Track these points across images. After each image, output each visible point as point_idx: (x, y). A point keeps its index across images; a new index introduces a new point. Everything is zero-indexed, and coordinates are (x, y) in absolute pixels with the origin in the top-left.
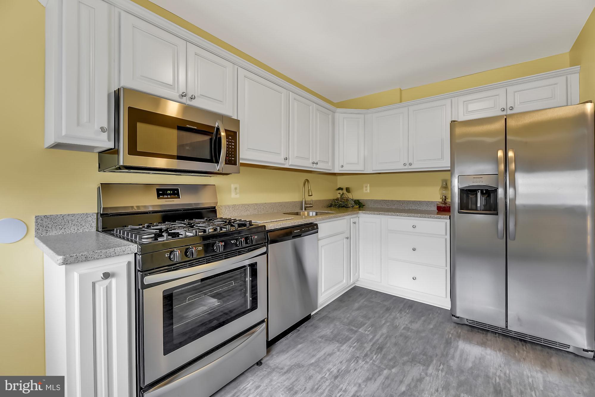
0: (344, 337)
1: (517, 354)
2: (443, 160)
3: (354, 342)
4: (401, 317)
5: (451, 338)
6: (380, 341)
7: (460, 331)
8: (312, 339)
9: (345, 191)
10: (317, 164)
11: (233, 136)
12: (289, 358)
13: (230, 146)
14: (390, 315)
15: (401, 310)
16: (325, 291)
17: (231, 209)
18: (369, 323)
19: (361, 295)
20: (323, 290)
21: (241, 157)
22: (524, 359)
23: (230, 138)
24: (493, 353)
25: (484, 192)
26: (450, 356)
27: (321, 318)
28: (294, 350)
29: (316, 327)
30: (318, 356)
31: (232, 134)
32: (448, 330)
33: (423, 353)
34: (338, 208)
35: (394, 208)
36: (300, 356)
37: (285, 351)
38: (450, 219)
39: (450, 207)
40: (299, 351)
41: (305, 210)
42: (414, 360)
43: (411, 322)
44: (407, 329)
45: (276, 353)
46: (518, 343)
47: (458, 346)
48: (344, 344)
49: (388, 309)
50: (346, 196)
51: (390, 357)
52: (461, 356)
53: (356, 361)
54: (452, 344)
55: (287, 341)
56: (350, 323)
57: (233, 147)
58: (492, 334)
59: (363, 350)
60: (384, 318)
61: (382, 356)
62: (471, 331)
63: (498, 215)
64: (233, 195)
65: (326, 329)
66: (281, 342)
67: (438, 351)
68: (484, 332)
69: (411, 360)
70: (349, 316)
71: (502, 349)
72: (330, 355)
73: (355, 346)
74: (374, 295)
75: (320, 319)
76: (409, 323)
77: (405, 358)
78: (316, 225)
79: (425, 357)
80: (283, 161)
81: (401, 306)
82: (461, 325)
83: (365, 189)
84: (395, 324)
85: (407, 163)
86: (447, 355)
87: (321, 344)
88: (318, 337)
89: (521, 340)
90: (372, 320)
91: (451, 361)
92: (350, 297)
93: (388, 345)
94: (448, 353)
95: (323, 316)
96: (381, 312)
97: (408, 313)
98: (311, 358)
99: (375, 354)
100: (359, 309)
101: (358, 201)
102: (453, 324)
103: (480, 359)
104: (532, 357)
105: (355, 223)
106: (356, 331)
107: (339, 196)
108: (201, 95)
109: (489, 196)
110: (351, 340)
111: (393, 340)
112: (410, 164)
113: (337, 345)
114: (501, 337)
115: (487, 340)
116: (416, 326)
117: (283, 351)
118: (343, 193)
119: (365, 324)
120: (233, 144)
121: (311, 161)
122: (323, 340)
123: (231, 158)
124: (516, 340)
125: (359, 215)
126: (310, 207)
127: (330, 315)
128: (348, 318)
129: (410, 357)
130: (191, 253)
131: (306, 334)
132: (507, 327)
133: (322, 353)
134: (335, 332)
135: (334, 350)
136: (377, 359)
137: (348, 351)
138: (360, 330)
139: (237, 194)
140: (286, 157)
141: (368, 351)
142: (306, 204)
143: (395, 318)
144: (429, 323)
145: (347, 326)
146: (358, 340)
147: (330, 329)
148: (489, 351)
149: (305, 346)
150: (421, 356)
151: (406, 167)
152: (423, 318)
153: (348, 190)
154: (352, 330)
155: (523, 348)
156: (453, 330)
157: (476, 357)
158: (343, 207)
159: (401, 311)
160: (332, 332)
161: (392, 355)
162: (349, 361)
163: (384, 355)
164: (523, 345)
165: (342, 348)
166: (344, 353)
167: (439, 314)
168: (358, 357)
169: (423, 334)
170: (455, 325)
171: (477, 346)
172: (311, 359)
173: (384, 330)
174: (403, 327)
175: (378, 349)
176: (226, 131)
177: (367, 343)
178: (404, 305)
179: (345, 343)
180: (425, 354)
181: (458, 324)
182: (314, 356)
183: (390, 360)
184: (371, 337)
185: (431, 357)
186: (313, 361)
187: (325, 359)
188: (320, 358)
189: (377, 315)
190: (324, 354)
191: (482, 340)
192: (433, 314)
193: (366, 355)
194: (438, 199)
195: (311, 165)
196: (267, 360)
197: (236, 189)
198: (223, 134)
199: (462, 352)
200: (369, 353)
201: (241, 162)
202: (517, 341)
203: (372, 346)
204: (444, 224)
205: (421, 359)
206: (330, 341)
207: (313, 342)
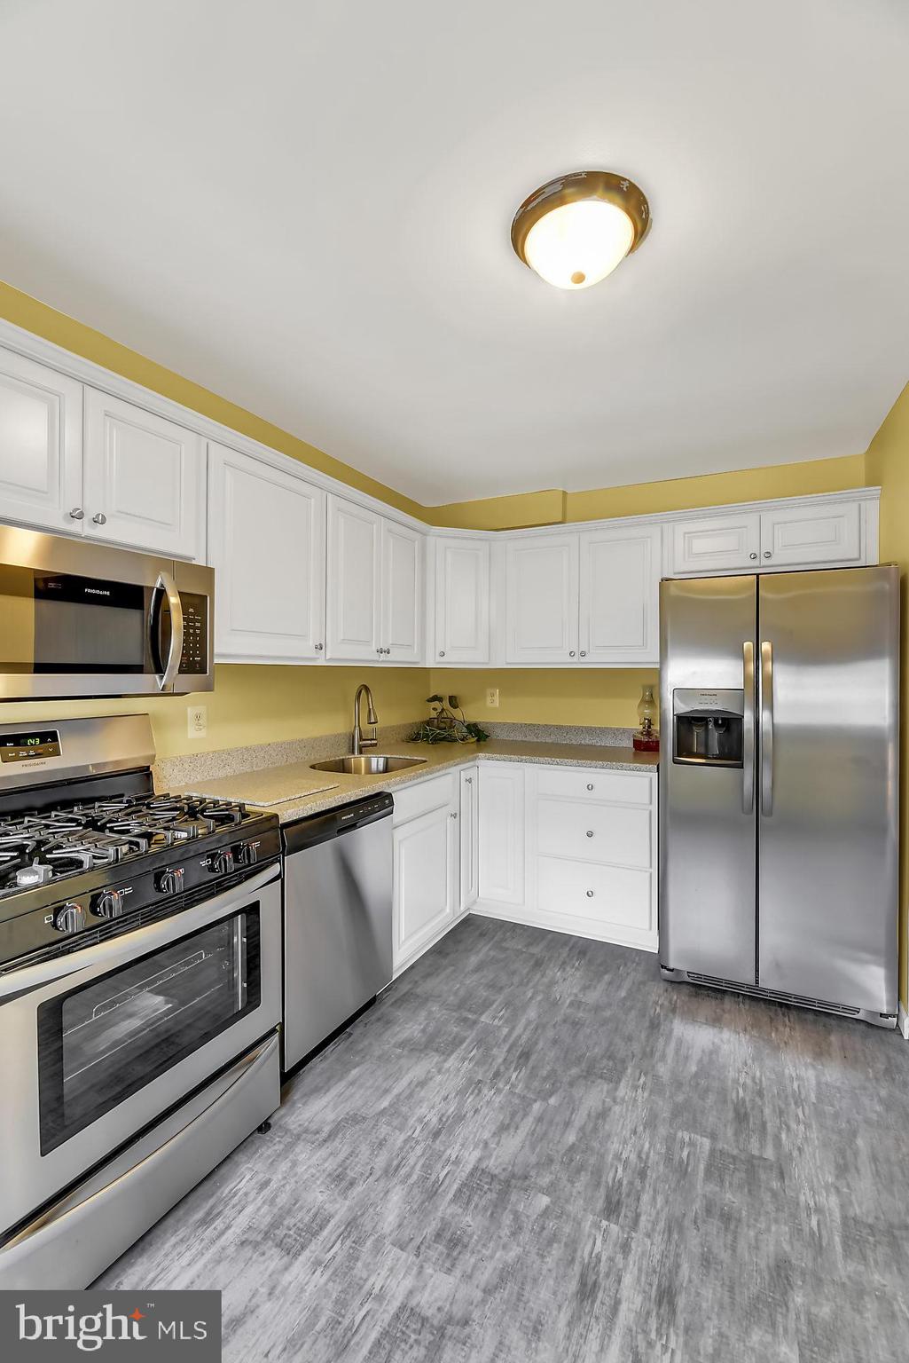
0: (450, 1039)
1: (773, 1035)
2: (646, 648)
3: (471, 1048)
4: (564, 980)
5: (659, 1015)
6: (524, 1037)
7: (675, 997)
8: (381, 1052)
9: (446, 704)
10: (388, 653)
11: (198, 606)
12: (332, 1103)
13: (191, 631)
14: (542, 976)
15: (564, 963)
16: (407, 938)
17: (186, 766)
18: (500, 999)
19: (482, 935)
20: (403, 938)
21: (216, 651)
22: (785, 1043)
23: (191, 610)
24: (733, 1037)
25: (720, 722)
26: (658, 1054)
27: (398, 999)
28: (343, 1084)
29: (389, 1023)
30: (395, 1092)
31: (196, 601)
32: (653, 997)
33: (608, 1054)
34: (432, 744)
35: (550, 741)
36: (357, 1096)
37: (322, 1088)
38: (658, 771)
39: (658, 742)
40: (352, 1083)
41: (361, 752)
42: (590, 1074)
43: (585, 988)
44: (576, 1004)
45: (302, 1097)
46: (776, 1010)
47: (671, 1031)
48: (449, 1055)
49: (538, 964)
50: (450, 715)
51: (545, 1072)
52: (677, 1052)
53: (476, 1091)
54: (662, 1027)
55: (323, 1065)
56: (460, 1006)
57: (198, 632)
58: (733, 998)
59: (491, 1064)
60: (531, 984)
61: (528, 1072)
62: (696, 997)
63: (743, 768)
64: (192, 733)
65: (411, 1024)
66: (311, 1068)
67: (636, 1047)
68: (719, 996)
69: (584, 1074)
70: (458, 989)
71: (749, 1028)
72: (422, 1084)
73: (474, 1056)
74: (508, 934)
75: (395, 1001)
76: (580, 991)
77: (574, 1071)
78: (389, 796)
79: (611, 1063)
80: (312, 653)
81: (565, 952)
82: (677, 985)
83: (489, 699)
84: (553, 997)
85: (576, 651)
86: (652, 1053)
87: (403, 1061)
88: (394, 1046)
89: (781, 1005)
90: (507, 991)
91: (660, 1064)
92: (460, 942)
93: (541, 1045)
94: (655, 1049)
95: (402, 993)
96: (525, 971)
97: (577, 969)
98: (381, 1097)
99: (515, 1070)
100: (478, 969)
101: (475, 725)
102: (663, 985)
103: (711, 1053)
104: (799, 1039)
105: (470, 781)
106: (475, 1022)
107: (434, 714)
108: (119, 512)
109: (728, 730)
110: (465, 1045)
111: (550, 1033)
112: (583, 654)
113: (436, 1058)
114: (747, 1001)
115: (723, 1010)
116: (593, 997)
117: (317, 1090)
118: (443, 710)
119: (494, 1001)
120: (198, 625)
121: (374, 649)
122: (405, 1052)
123: (193, 659)
124: (773, 1005)
125: (478, 762)
126: (372, 745)
127: (419, 990)
128: (456, 994)
129: (584, 1065)
130: (107, 907)
131: (366, 1043)
132: (757, 982)
133: (404, 1082)
134: (430, 1029)
135: (429, 1072)
136: (520, 1081)
137: (459, 1070)
138: (483, 1018)
139: (201, 729)
140: (320, 644)
141: (500, 1065)
142: (361, 739)
143: (553, 983)
144: (619, 987)
145: (455, 1011)
146: (480, 1042)
147: (420, 1024)
148: (726, 1034)
149: (367, 1070)
150: (605, 1061)
151: (575, 659)
152: (607, 978)
153: (454, 701)
154: (465, 1020)
155: (784, 1022)
156: (663, 998)
157: (703, 1051)
158: (444, 739)
159: (563, 966)
160: (423, 1031)
161: (548, 1068)
162: (461, 1093)
163: (533, 1068)
164: (783, 1014)
165: (447, 1065)
166: (451, 1076)
167: (638, 964)
168: (480, 1081)
169: (608, 1013)
170: (666, 984)
171: (705, 1026)
172: (380, 1101)
173: (532, 1013)
174: (568, 1002)
175: (520, 1057)
176: (181, 594)
177: (499, 1048)
178: (570, 950)
179: (452, 1052)
180: (611, 1057)
181: (672, 982)
182: (387, 1091)
183: (545, 1079)
184: (505, 1031)
185: (623, 1061)
186: (385, 1103)
187: (411, 1095)
188: (400, 1094)
189: (516, 980)
190: (409, 1084)
191: (715, 1012)
192: (626, 965)
193: (497, 1074)
194: (635, 724)
195: (375, 656)
196: (282, 1116)
197: (198, 717)
198: (174, 600)
199: (680, 1042)
200: (502, 1069)
201: (216, 661)
202: (773, 1008)
203: (508, 1051)
204: (647, 781)
205: (605, 1067)
206: (421, 1051)
207: (384, 1059)
